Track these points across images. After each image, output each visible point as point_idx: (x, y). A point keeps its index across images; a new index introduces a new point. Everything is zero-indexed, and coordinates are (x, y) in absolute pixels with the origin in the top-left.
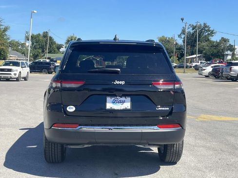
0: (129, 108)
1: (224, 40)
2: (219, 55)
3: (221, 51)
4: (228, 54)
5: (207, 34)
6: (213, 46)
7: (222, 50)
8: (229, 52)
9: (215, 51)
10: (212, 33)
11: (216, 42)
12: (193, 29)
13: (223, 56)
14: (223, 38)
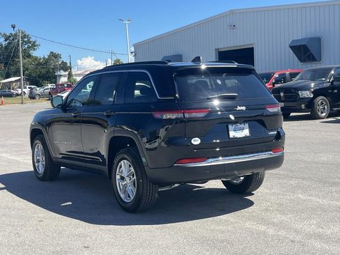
0: (248, 135)
1: (54, 56)
2: (49, 77)
3: (51, 70)
4: (61, 76)
5: (26, 46)
6: (39, 64)
7: (53, 69)
8: (62, 73)
9: (44, 71)
10: (34, 45)
11: (44, 58)
12: (6, 40)
13: (55, 77)
14: (52, 53)
